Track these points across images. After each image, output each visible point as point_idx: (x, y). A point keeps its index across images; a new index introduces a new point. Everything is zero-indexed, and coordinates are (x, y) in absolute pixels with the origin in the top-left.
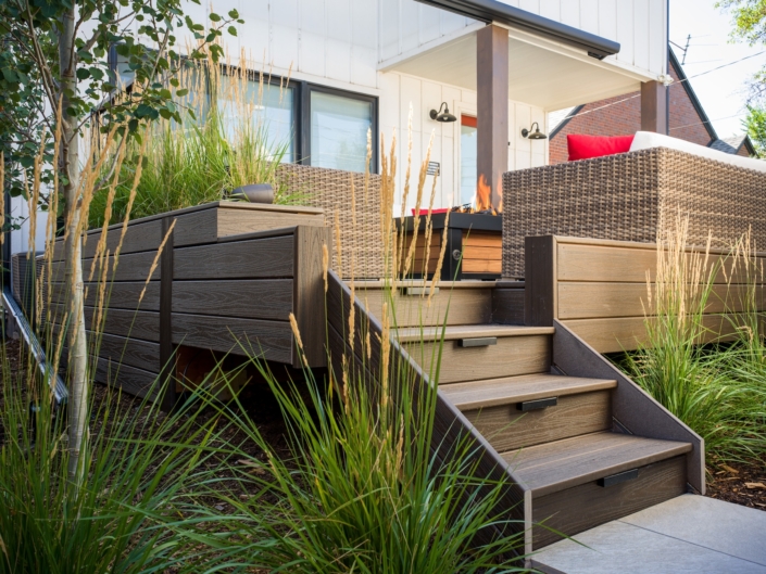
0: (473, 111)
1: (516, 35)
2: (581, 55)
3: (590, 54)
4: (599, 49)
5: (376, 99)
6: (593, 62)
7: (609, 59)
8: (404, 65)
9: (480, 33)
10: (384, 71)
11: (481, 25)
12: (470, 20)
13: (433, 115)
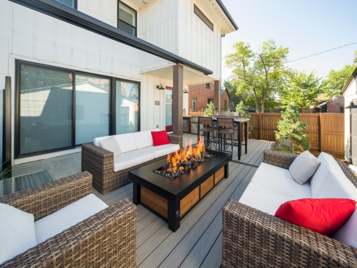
0: (172, 86)
1: (185, 67)
2: (202, 74)
3: (205, 74)
4: (207, 72)
5: (140, 83)
6: (205, 76)
7: (209, 75)
8: (149, 73)
9: (174, 66)
10: (142, 74)
11: (175, 64)
12: (171, 62)
13: (158, 87)
